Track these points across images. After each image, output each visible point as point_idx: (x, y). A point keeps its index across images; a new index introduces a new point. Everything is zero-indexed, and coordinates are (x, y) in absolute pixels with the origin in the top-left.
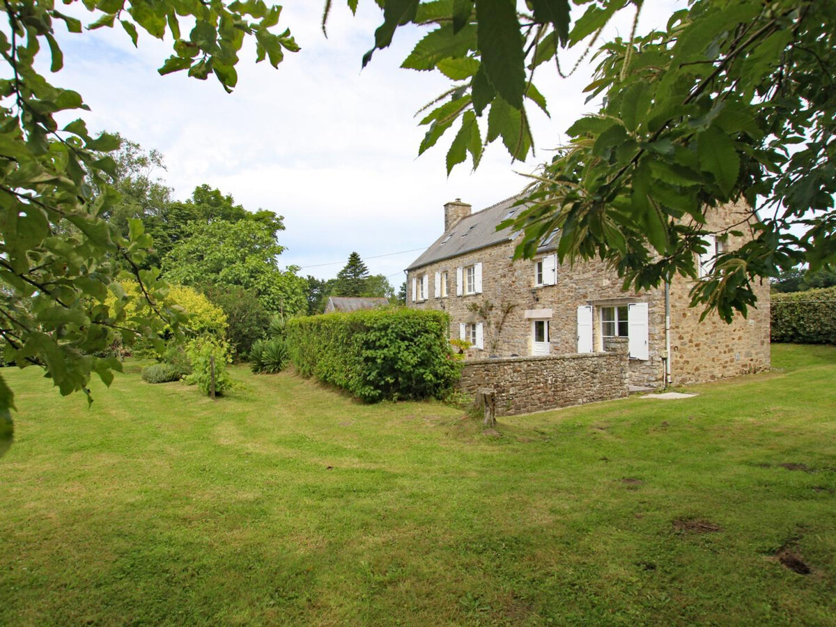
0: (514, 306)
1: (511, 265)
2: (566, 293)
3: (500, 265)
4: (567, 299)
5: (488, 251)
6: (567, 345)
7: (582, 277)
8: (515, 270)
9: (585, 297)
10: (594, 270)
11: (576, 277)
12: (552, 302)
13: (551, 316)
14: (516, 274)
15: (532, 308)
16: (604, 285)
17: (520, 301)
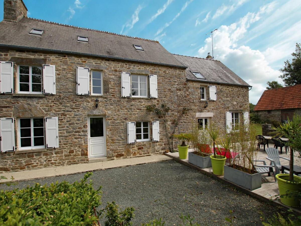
0: (188, 110)
1: (185, 84)
2: (220, 105)
3: (175, 82)
4: (221, 108)
5: (164, 69)
6: (221, 130)
7: (226, 99)
8: (189, 88)
9: (228, 108)
10: (231, 97)
11: (224, 99)
12: (213, 109)
13: (212, 116)
14: (190, 90)
15: (201, 111)
16: (234, 104)
17: (193, 107)
